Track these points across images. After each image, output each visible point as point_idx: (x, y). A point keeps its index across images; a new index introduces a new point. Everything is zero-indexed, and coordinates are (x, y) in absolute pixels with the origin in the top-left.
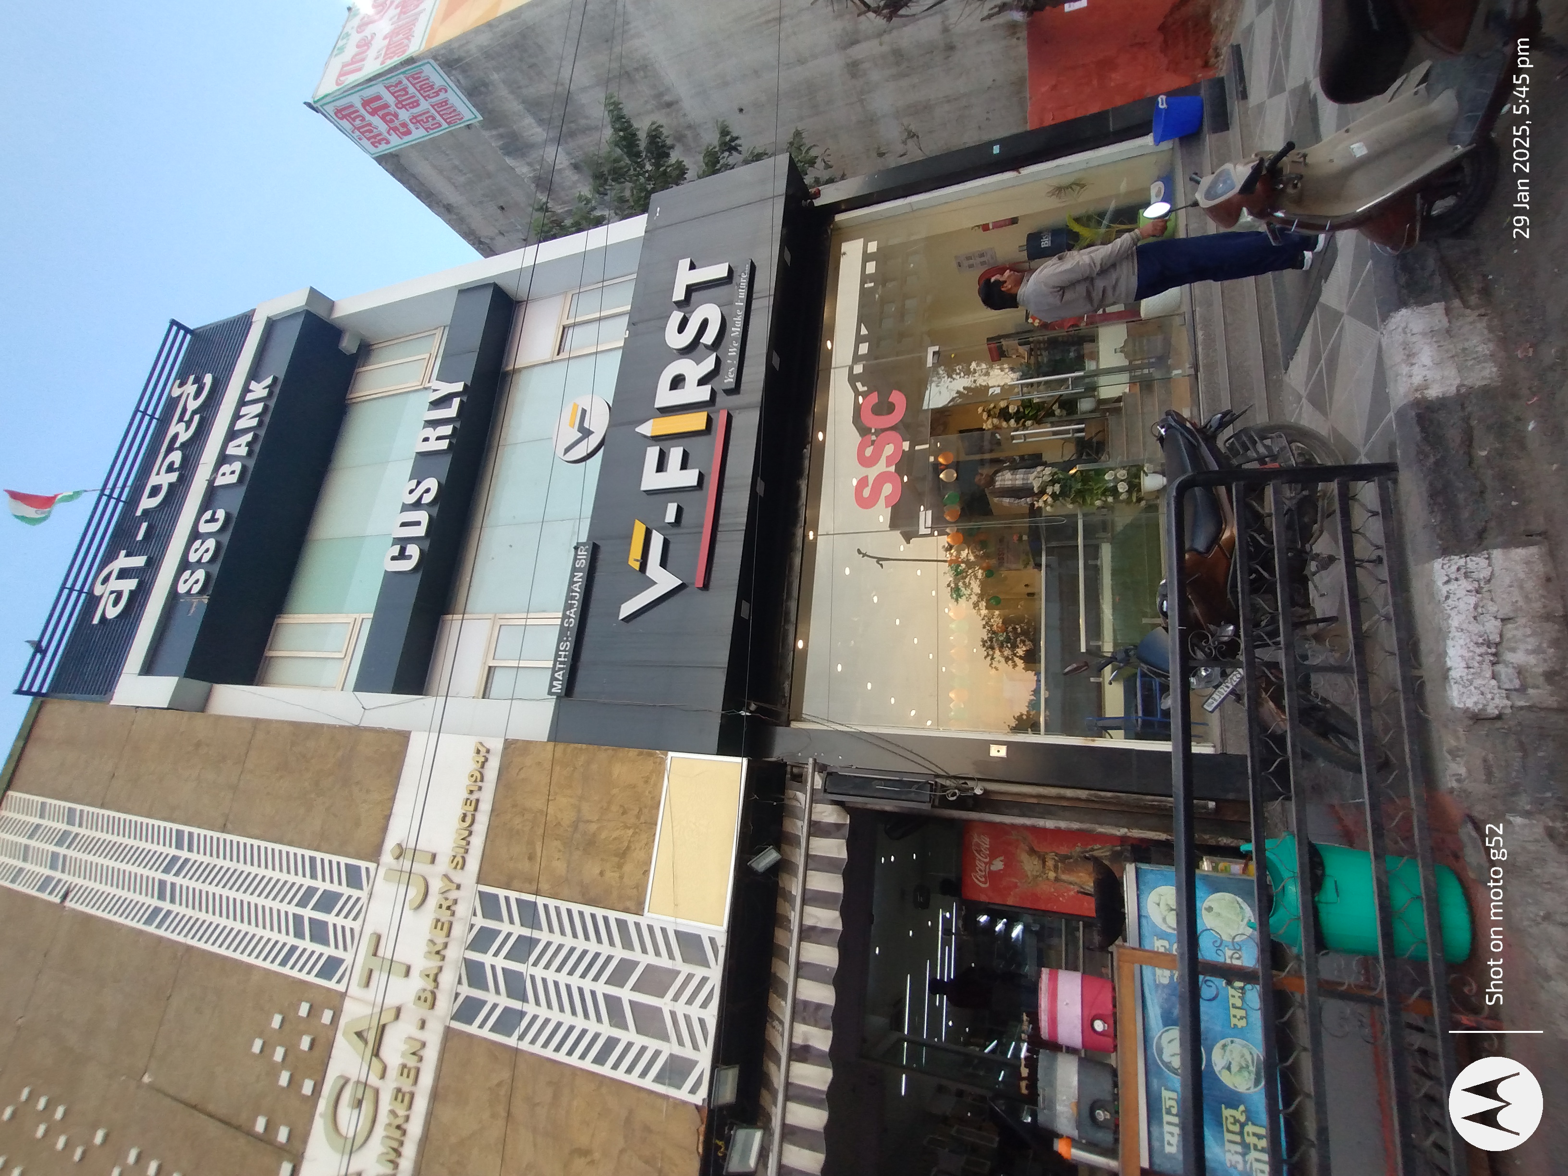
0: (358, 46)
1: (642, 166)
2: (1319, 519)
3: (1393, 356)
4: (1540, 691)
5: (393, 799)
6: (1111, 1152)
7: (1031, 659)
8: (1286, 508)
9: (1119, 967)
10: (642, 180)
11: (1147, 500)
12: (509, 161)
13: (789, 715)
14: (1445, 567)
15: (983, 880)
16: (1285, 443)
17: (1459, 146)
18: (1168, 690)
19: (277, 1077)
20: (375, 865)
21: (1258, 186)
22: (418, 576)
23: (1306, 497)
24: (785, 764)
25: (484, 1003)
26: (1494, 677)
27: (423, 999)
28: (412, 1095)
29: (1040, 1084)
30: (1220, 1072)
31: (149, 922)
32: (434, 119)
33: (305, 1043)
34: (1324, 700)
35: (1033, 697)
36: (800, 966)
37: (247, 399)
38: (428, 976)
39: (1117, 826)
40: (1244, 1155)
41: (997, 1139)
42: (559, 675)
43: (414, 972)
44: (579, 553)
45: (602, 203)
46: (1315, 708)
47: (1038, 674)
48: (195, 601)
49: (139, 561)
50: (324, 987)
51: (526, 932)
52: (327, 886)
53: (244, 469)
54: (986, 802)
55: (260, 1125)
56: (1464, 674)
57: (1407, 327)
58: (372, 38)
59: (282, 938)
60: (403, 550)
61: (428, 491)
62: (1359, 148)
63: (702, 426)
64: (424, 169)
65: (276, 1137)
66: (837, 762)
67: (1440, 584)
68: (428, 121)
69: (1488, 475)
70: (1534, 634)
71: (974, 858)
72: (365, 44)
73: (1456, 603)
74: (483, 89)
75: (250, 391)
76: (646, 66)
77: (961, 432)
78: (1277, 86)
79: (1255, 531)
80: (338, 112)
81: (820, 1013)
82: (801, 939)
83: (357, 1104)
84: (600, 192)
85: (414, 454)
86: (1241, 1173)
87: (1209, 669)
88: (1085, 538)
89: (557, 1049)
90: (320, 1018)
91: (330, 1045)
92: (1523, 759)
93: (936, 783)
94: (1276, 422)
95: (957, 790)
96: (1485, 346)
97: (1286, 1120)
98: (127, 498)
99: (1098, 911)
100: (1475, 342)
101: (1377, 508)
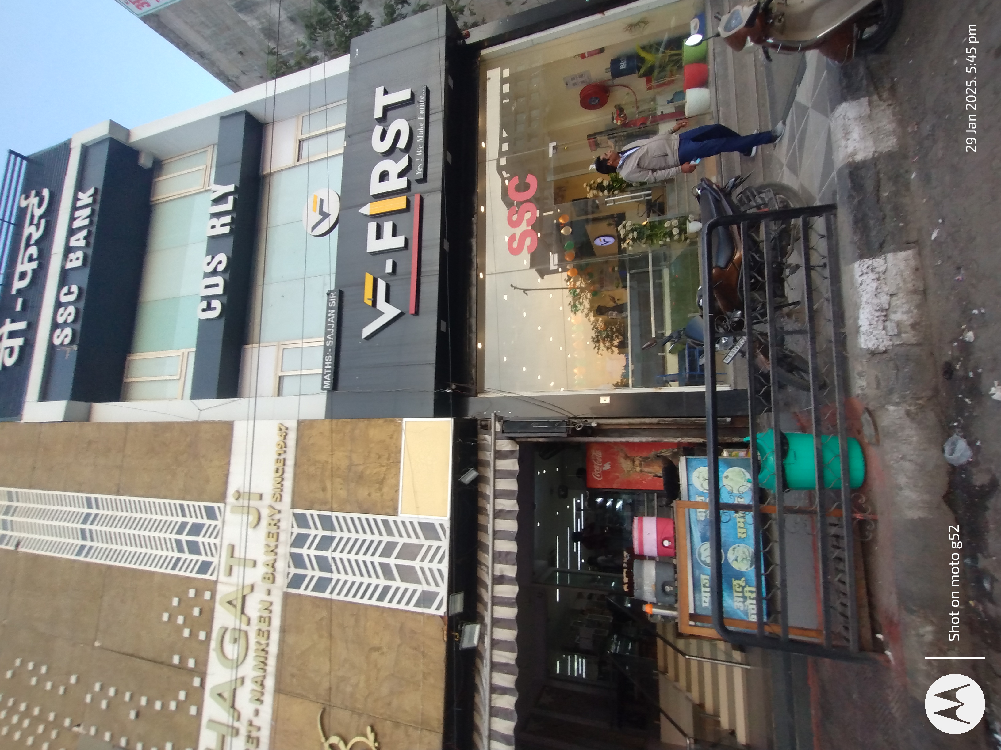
1: (340, 18)
2: (791, 242)
3: (838, 134)
4: (908, 335)
5: (228, 463)
6: (673, 607)
7: (622, 346)
8: (772, 237)
9: (677, 511)
10: (342, 28)
11: (691, 239)
12: (242, 16)
13: (476, 390)
14: (861, 266)
15: (599, 476)
16: (773, 196)
18: (703, 353)
19: (181, 632)
20: (223, 504)
21: (757, 21)
22: (223, 321)
23: (784, 229)
24: (477, 420)
25: (305, 576)
26: (884, 329)
27: (267, 578)
28: (269, 632)
29: (634, 582)
30: (732, 562)
31: (79, 554)
33: (196, 612)
34: (792, 352)
35: (624, 371)
36: (495, 533)
37: (78, 206)
38: (268, 565)
39: (675, 437)
40: (744, 602)
41: (612, 618)
42: (327, 377)
43: (259, 564)
44: (330, 297)
45: (315, 48)
46: (786, 356)
47: (627, 354)
48: (68, 350)
49: (21, 325)
50: (202, 579)
51: (325, 533)
52: (194, 520)
53: (85, 256)
54: (599, 431)
55: (176, 660)
56: (868, 329)
57: (845, 115)
59: (170, 554)
60: (209, 304)
61: (220, 262)
63: (404, 206)
65: (187, 664)
66: (509, 415)
67: (857, 276)
69: (888, 208)
70: (907, 302)
71: (593, 464)
73: (866, 287)
75: (79, 200)
77: (573, 200)
79: (753, 252)
81: (509, 557)
82: (495, 518)
83: (235, 641)
84: (312, 38)
85: (207, 238)
86: (742, 611)
87: (727, 338)
88: (653, 266)
89: (354, 596)
90: (203, 597)
91: (212, 611)
92: (897, 374)
93: (569, 422)
94: (768, 181)
95: (581, 424)
96: (890, 125)
97: (766, 578)
98: (3, 282)
99: (665, 484)
100: (885, 123)
101: (825, 233)
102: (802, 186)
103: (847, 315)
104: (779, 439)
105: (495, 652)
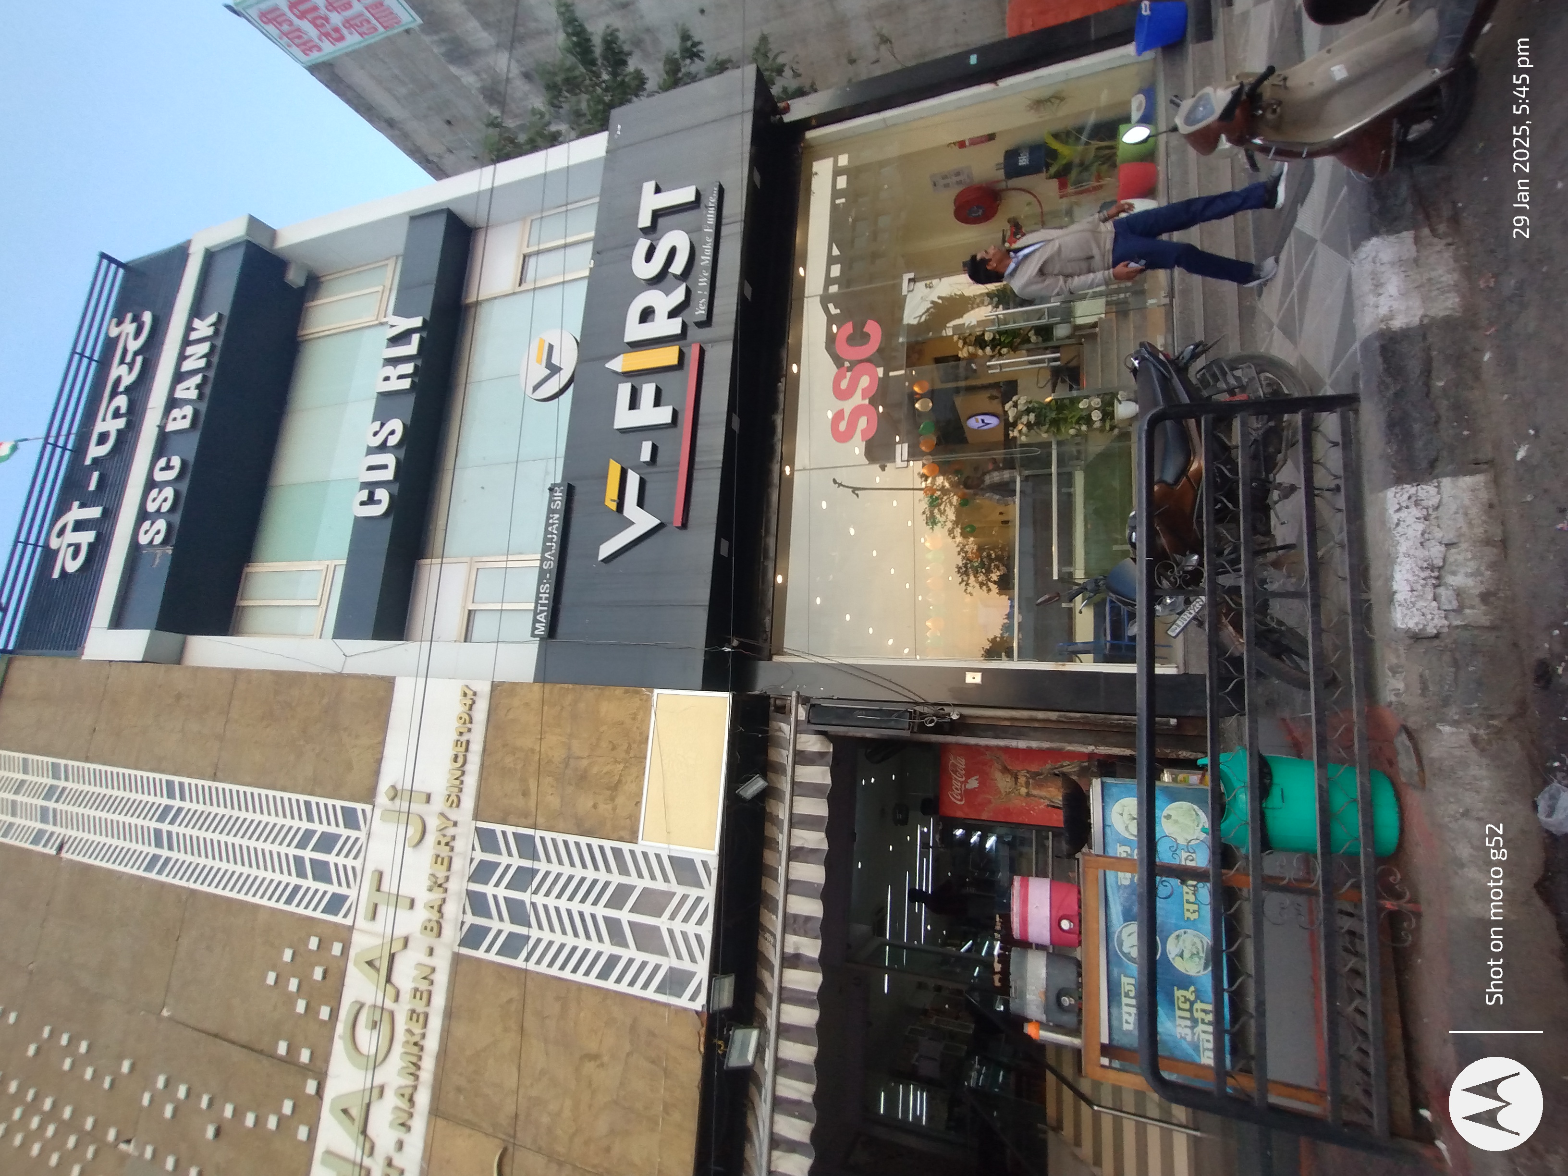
1: (598, 76)
2: (1283, 448)
3: (1363, 286)
4: (1475, 611)
5: (383, 743)
6: (1075, 1032)
7: (1005, 585)
8: (1253, 438)
9: (1084, 872)
10: (599, 91)
11: (1120, 428)
12: (454, 70)
13: (770, 650)
14: (1397, 495)
15: (959, 797)
16: (1254, 374)
17: (1437, 70)
18: (1135, 617)
19: (294, 1005)
20: (370, 806)
21: (1238, 112)
22: (389, 522)
23: (1271, 427)
24: (769, 697)
25: (489, 929)
26: (1435, 599)
27: (429, 929)
28: (426, 1015)
29: (1012, 978)
30: (1173, 959)
31: (149, 868)
32: (368, 22)
33: (318, 973)
34: (1280, 623)
35: (1006, 621)
36: (789, 883)
37: (191, 339)
38: (432, 907)
39: (1084, 743)
40: (1192, 1028)
41: (973, 1026)
42: (542, 617)
43: (419, 905)
44: (554, 494)
45: (558, 118)
46: (1272, 631)
47: (1011, 599)
48: (159, 553)
49: (95, 512)
50: (331, 922)
51: (525, 863)
52: (324, 828)
53: (196, 414)
54: (962, 726)
55: (282, 1048)
56: (1408, 597)
57: (1376, 257)
59: (285, 878)
60: (371, 495)
61: (392, 433)
62: (1339, 70)
63: (674, 361)
64: (360, 78)
65: (299, 1059)
66: (819, 691)
67: (1391, 511)
68: (362, 25)
69: (1443, 405)
70: (1473, 558)
71: (951, 778)
73: (1406, 530)
75: (194, 329)
77: (938, 361)
79: (1221, 463)
80: (262, 15)
81: (809, 925)
82: (789, 859)
83: (374, 1025)
84: (555, 105)
85: (376, 395)
86: (1189, 1043)
87: (1174, 598)
88: (1058, 467)
89: (562, 968)
90: (331, 951)
91: (342, 975)
92: (1456, 673)
93: (915, 711)
94: (1246, 351)
95: (934, 716)
96: (1450, 276)
97: (1230, 997)
98: (73, 446)
99: (1066, 822)
100: (1440, 272)
101: (1338, 438)
102: (1302, 360)
103: (1374, 571)
104: (1256, 768)
105: (781, 1080)
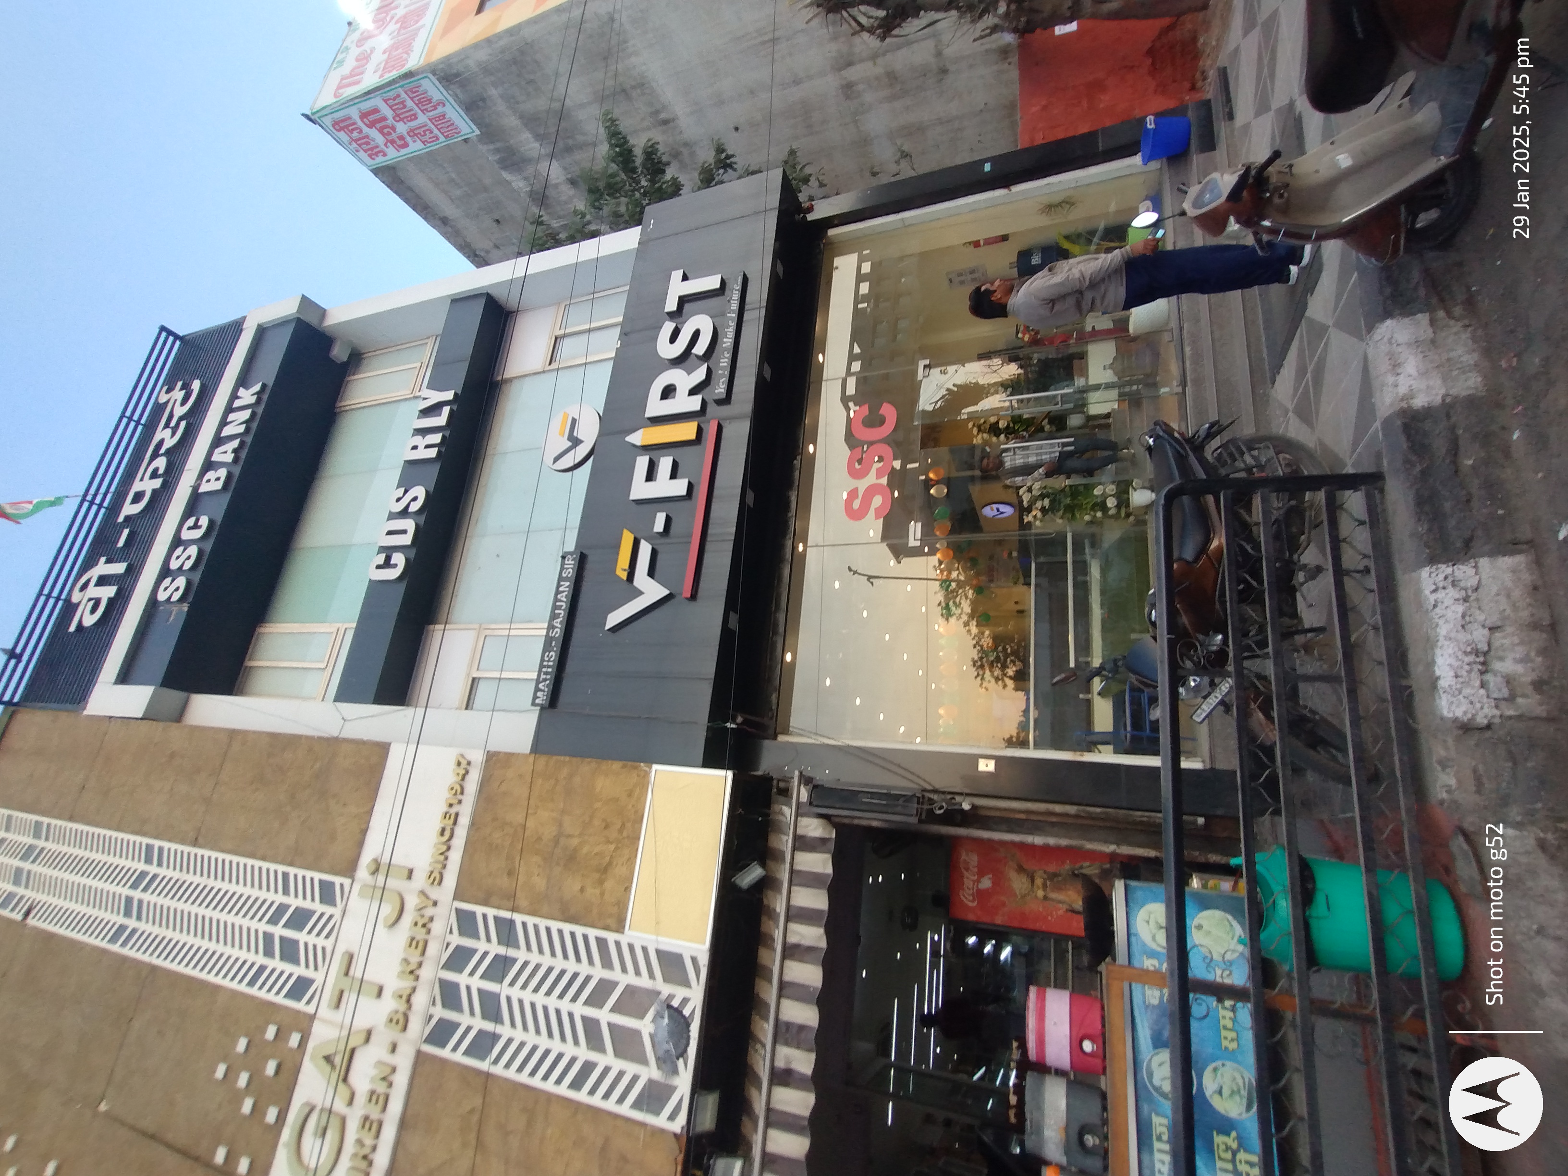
0: (357, 60)
1: (638, 182)
2: (1306, 531)
3: (1380, 366)
4: (1530, 700)
5: (370, 812)
7: (1021, 678)
8: (1273, 519)
9: (1108, 987)
10: (637, 195)
11: (1136, 516)
12: (506, 175)
13: (776, 728)
14: (1433, 575)
15: (971, 898)
16: (1273, 454)
17: (1442, 158)
18: (1157, 701)
19: (240, 1103)
20: (350, 881)
21: (1245, 194)
22: (402, 587)
23: (1293, 507)
24: (771, 779)
25: (458, 1025)
26: (1483, 685)
27: (394, 1021)
28: (380, 1124)
29: (1027, 1108)
30: (1211, 1096)
31: (113, 940)
32: (431, 132)
33: (271, 1068)
34: (1313, 712)
35: (1022, 719)
36: (783, 985)
37: (234, 406)
38: (401, 997)
39: (1106, 842)
41: (986, 1171)
42: (544, 686)
43: (387, 993)
44: (566, 562)
45: (597, 217)
46: (1303, 719)
47: (1027, 692)
48: (175, 609)
49: (119, 568)
50: (293, 1010)
51: (502, 950)
52: (299, 902)
53: (229, 476)
54: (974, 818)
55: (220, 1156)
56: (1453, 683)
57: (1392, 338)
58: (372, 52)
59: (251, 957)
60: (388, 559)
61: (415, 499)
62: (1344, 159)
63: (692, 436)
64: (420, 181)
65: (236, 1169)
66: (825, 775)
67: (1427, 592)
68: (425, 135)
69: (1474, 485)
70: (1522, 643)
71: (962, 876)
72: (363, 59)
73: (1444, 612)
74: (481, 104)
75: (238, 398)
76: (643, 85)
77: (952, 447)
78: (1262, 107)
79: (1241, 539)
80: (335, 124)
81: (803, 1035)
82: (784, 957)
83: (321, 1133)
84: (596, 206)
85: (402, 463)
87: (1198, 679)
88: (1074, 554)
89: (532, 1074)
90: (288, 1042)
91: (297, 1070)
92: (1513, 769)
93: (923, 797)
94: (1263, 433)
95: (944, 804)
96: (1470, 356)
97: (1279, 1144)
98: (109, 504)
99: (1087, 927)
100: (1460, 352)
101: (1364, 517)
102: (1321, 443)
103: (1414, 655)
104: (1297, 869)
